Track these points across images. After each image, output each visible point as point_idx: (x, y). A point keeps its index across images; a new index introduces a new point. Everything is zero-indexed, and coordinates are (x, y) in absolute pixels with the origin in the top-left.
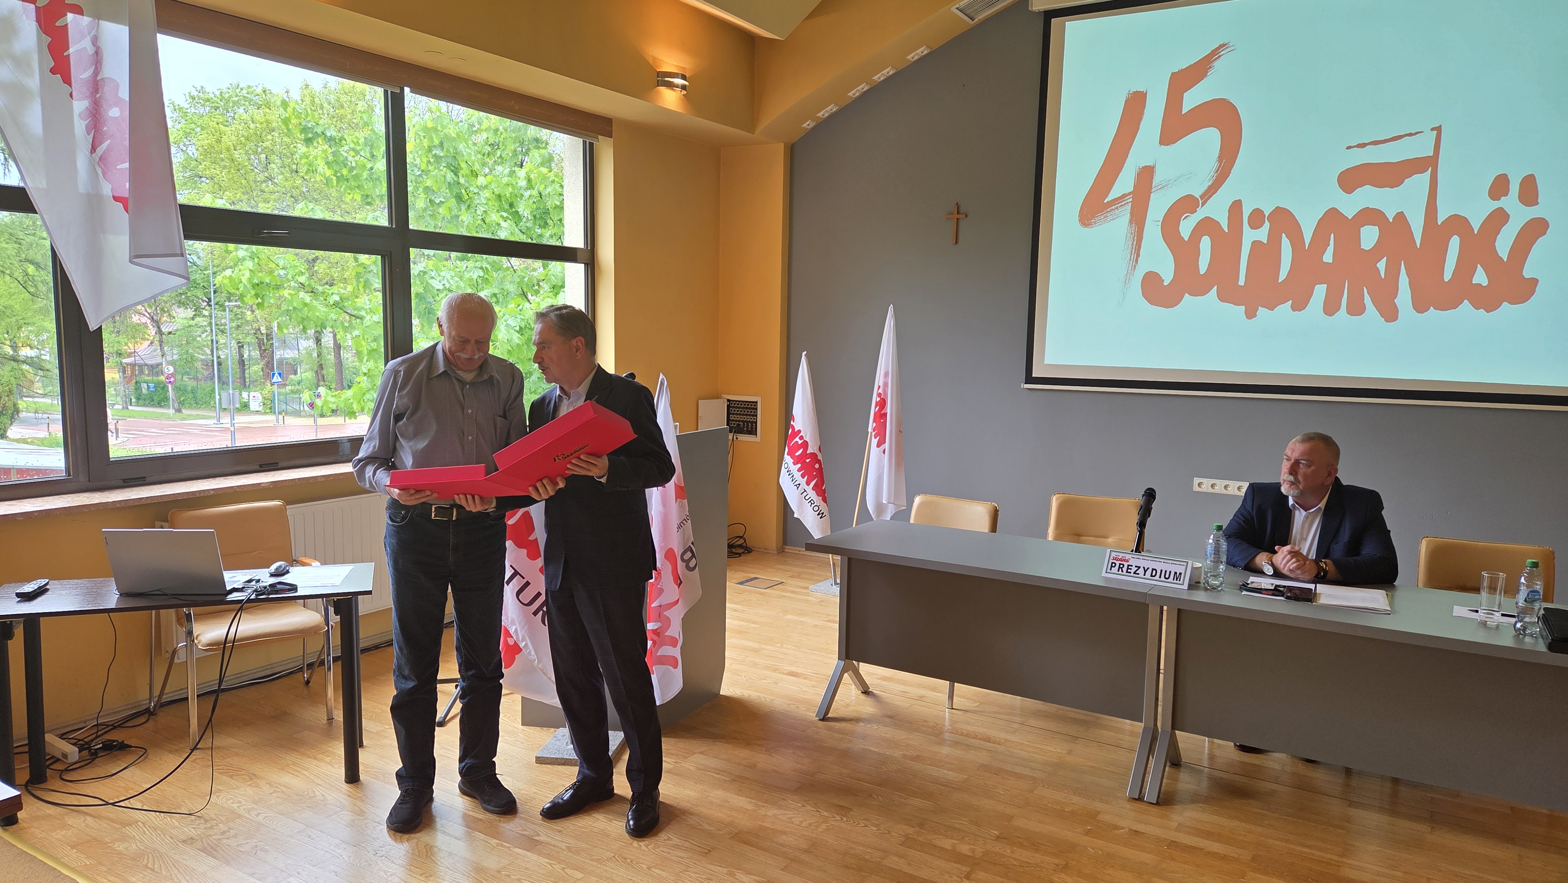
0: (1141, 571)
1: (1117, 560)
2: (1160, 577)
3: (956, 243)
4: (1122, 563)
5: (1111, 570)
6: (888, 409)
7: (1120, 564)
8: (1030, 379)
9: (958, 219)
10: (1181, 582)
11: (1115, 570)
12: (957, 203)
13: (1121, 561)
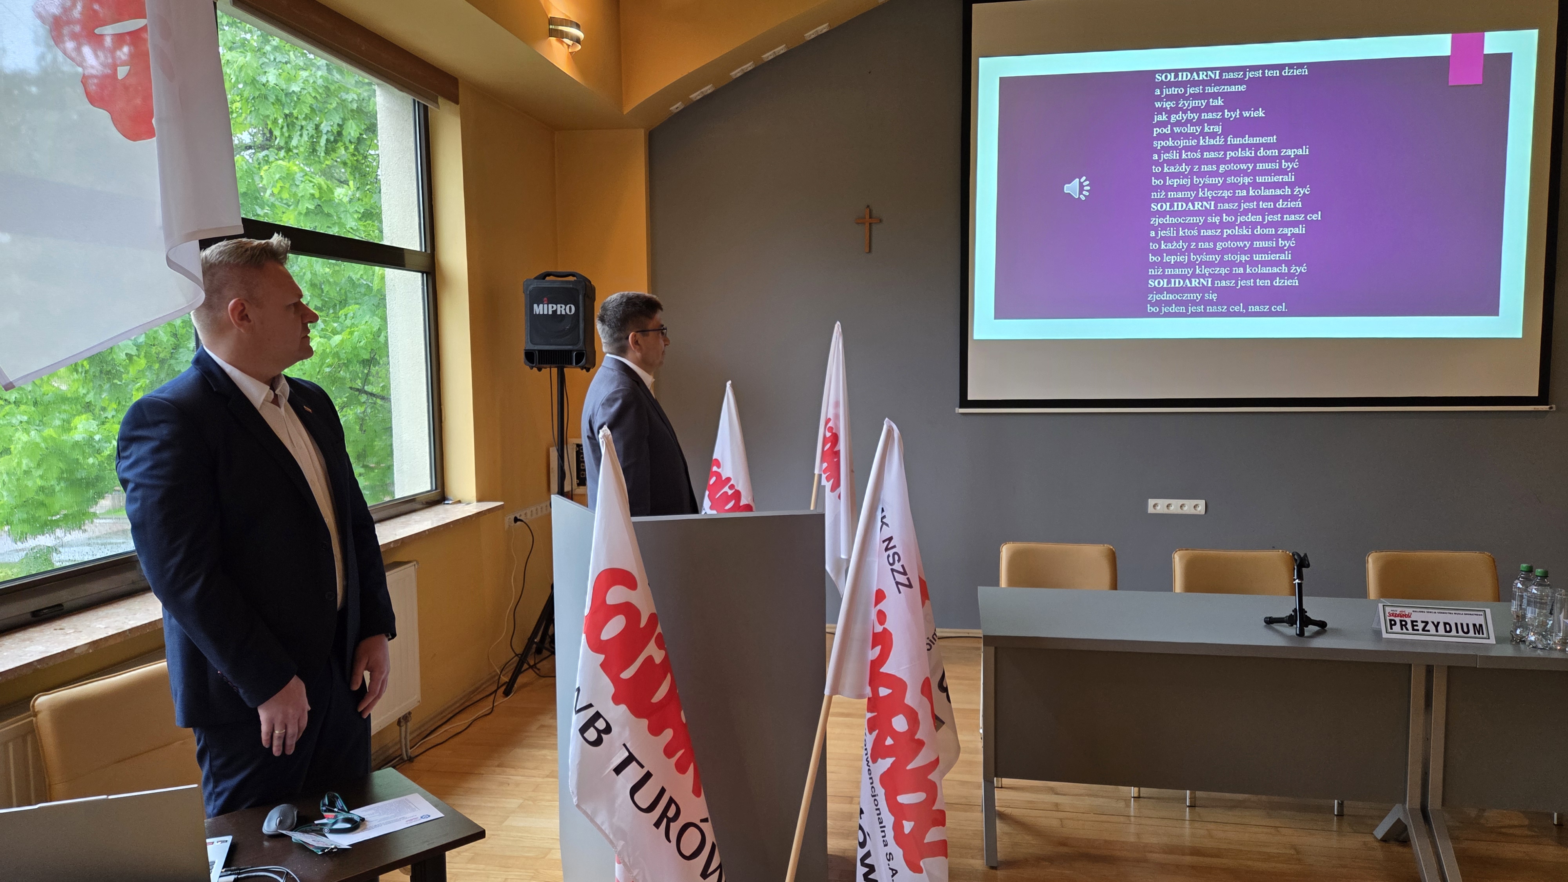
0: (1430, 627)
1: (1395, 617)
2: (1457, 632)
3: (870, 251)
4: (1402, 619)
5: (1391, 629)
6: (842, 446)
7: (1401, 621)
8: (965, 402)
9: (870, 224)
10: (1485, 635)
11: (1397, 628)
12: (868, 206)
13: (1401, 617)
